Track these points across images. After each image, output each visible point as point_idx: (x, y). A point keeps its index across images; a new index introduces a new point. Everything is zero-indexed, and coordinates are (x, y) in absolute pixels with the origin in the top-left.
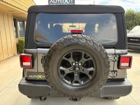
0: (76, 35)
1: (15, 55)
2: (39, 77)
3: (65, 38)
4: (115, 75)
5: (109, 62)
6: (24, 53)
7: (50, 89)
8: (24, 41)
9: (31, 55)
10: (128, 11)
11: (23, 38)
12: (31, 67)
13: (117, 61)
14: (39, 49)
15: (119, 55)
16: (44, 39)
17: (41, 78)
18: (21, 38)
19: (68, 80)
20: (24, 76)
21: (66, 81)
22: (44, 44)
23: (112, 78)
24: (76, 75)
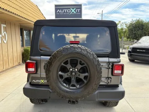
0: (73, 45)
1: (20, 64)
2: (41, 81)
3: (63, 47)
4: (109, 81)
5: (101, 69)
6: (30, 60)
7: (50, 92)
8: (30, 50)
9: (35, 62)
10: (136, 21)
11: (28, 47)
12: (35, 72)
13: (110, 68)
14: (42, 57)
15: (113, 63)
16: (47, 48)
17: (43, 82)
18: (26, 47)
19: (66, 84)
20: (28, 81)
21: (64, 84)
22: (46, 52)
23: (107, 84)
24: (73, 79)
